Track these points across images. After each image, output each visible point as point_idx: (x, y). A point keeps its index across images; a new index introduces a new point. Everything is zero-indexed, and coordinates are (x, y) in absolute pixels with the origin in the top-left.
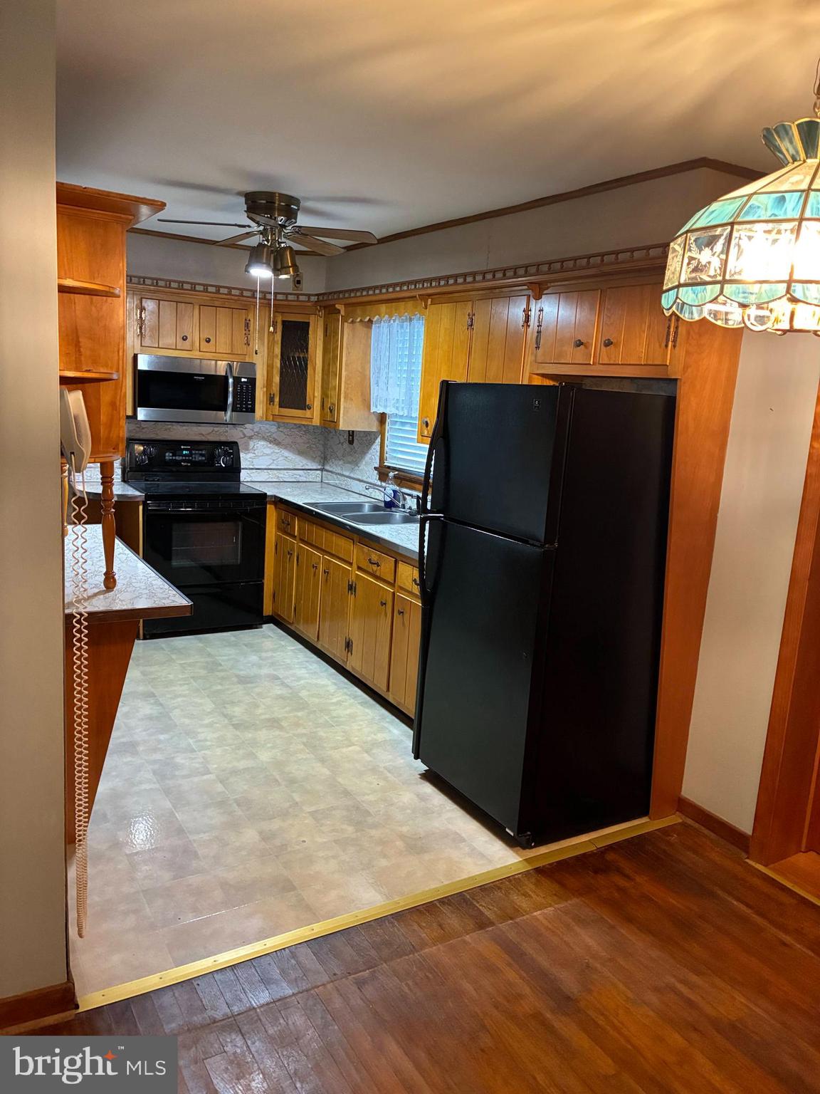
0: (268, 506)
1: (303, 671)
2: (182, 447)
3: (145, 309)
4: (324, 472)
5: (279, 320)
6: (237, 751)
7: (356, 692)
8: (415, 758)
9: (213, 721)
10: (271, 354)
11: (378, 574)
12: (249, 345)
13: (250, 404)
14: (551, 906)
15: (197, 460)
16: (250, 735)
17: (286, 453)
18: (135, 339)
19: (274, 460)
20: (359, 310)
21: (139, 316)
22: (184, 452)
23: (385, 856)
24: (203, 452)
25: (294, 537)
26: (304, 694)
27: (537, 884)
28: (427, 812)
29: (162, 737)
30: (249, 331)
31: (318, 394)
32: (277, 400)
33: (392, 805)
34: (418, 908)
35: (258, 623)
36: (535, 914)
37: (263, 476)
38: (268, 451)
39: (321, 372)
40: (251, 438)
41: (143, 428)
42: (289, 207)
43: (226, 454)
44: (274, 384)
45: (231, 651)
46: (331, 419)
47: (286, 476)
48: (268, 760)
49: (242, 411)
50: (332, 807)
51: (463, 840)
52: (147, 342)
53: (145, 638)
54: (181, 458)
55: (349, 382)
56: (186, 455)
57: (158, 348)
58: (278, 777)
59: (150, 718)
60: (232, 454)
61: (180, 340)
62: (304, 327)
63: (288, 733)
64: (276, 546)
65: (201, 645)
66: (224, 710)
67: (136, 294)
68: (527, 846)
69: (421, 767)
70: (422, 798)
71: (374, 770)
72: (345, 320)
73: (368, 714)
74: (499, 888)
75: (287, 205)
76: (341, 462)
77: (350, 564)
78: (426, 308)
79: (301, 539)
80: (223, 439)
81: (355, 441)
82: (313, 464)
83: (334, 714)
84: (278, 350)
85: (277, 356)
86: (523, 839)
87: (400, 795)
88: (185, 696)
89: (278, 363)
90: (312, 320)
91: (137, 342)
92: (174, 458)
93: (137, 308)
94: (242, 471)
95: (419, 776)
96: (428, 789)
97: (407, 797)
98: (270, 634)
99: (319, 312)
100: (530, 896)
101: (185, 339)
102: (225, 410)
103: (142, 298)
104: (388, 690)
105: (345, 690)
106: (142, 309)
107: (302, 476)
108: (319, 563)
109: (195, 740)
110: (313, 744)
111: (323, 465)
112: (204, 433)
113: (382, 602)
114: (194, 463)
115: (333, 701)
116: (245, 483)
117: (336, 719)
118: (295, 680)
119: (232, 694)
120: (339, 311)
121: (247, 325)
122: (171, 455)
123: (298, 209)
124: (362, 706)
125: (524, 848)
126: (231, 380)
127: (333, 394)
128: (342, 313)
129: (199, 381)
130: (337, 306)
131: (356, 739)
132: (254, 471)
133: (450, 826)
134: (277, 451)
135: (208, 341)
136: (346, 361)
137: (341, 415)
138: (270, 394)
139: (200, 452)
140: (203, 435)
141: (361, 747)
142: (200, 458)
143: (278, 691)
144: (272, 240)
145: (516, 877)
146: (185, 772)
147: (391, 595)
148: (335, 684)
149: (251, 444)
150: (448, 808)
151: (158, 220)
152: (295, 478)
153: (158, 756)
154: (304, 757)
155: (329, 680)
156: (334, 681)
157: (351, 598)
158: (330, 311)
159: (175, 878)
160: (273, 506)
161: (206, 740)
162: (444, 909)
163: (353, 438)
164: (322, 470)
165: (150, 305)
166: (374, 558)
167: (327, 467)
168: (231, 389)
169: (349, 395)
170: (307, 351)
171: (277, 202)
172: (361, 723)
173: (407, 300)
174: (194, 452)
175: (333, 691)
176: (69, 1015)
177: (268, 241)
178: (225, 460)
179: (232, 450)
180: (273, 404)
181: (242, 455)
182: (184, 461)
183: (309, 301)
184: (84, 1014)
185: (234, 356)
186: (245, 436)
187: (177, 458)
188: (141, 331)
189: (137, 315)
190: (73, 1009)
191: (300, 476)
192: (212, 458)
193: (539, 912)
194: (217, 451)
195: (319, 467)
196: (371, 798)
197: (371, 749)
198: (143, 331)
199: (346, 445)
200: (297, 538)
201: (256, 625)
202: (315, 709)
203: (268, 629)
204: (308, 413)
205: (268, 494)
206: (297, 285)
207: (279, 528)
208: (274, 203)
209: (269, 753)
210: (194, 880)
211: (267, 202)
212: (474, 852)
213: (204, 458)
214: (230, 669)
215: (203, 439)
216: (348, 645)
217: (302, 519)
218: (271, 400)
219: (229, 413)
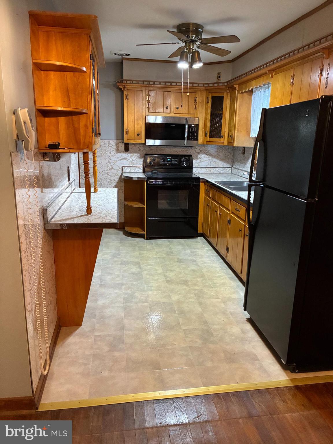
0: (201, 183)
1: (208, 259)
2: (168, 157)
3: (150, 96)
4: (233, 169)
5: (210, 96)
6: (163, 294)
7: (229, 272)
8: (244, 310)
9: (159, 278)
10: (206, 113)
11: (239, 215)
12: (196, 109)
13: (195, 137)
14: (298, 412)
15: (174, 163)
16: (172, 287)
17: (215, 160)
18: (146, 110)
19: (209, 163)
20: (244, 86)
21: (148, 99)
22: (168, 160)
23: (212, 360)
24: (177, 160)
25: (210, 198)
26: (204, 270)
27: (294, 396)
28: (243, 340)
29: (134, 283)
30: (196, 103)
31: (227, 130)
32: (208, 134)
33: (226, 332)
34: (218, 394)
35: (196, 236)
36: (286, 415)
37: (204, 170)
38: (206, 159)
39: (228, 119)
40: (199, 153)
41: (152, 149)
42: (197, 29)
43: (187, 160)
44: (207, 127)
45: (180, 247)
46: (231, 142)
47: (214, 170)
48: (175, 300)
49: (192, 140)
50: (196, 328)
51: (257, 360)
52: (151, 110)
53: (147, 239)
54: (167, 162)
55: (240, 123)
56: (169, 161)
57: (156, 113)
58: (176, 309)
59: (134, 274)
60: (189, 160)
61: (165, 109)
62: (221, 99)
63: (190, 288)
64: (204, 202)
65: (168, 243)
66: (166, 273)
67: (147, 89)
68: (293, 371)
69: (247, 315)
70: (244, 332)
71: (224, 313)
72: (238, 93)
73: (232, 284)
74: (270, 393)
75: (196, 29)
76: (239, 163)
77: (229, 210)
78: (272, 77)
79: (212, 199)
80: (186, 154)
81: (245, 152)
82: (228, 165)
83: (215, 281)
84: (209, 111)
85: (209, 113)
86: (291, 367)
87: (232, 328)
88: (151, 265)
89: (209, 117)
90: (225, 95)
91: (147, 111)
92: (164, 162)
93: (147, 96)
94: (193, 168)
95: (246, 319)
96: (249, 327)
97: (236, 330)
98: (200, 241)
99: (228, 90)
100: (287, 403)
101: (167, 108)
102: (184, 139)
103: (149, 91)
104: (241, 273)
105: (225, 271)
106: (149, 96)
107: (222, 170)
108: (218, 210)
109: (147, 286)
110: (199, 295)
111: (233, 165)
112: (178, 151)
113: (239, 230)
114: (172, 165)
115: (217, 275)
116: (195, 174)
117: (214, 284)
118: (202, 263)
119: (172, 266)
120: (236, 88)
121: (196, 100)
122: (163, 161)
123: (202, 31)
124: (230, 279)
125: (292, 372)
126: (187, 126)
127: (232, 129)
128: (237, 89)
129: (173, 127)
130: (234, 85)
131: (221, 295)
132: (200, 168)
133: (253, 350)
134: (210, 159)
135: (178, 108)
136: (238, 113)
137: (235, 139)
138: (206, 132)
139: (175, 160)
140: (178, 152)
141: (222, 300)
142: (175, 162)
143: (193, 267)
144: (189, 48)
145: (283, 388)
146: (137, 300)
147: (244, 226)
148: (221, 267)
149: (199, 156)
150: (255, 340)
151: (136, 45)
152: (219, 171)
153: (129, 291)
154: (193, 301)
155: (218, 265)
156: (221, 266)
157: (228, 227)
158: (233, 89)
159: (109, 351)
160: (203, 184)
161: (152, 287)
162: (233, 399)
163: (244, 151)
164: (231, 167)
165: (153, 94)
166: (238, 208)
167: (234, 166)
168: (186, 130)
169: (240, 130)
170: (222, 111)
171: (191, 28)
172: (226, 288)
173: (264, 75)
174: (172, 160)
175: (219, 270)
176: (33, 411)
177: (187, 49)
178: (186, 163)
179: (189, 158)
180: (207, 137)
181: (194, 161)
182: (168, 164)
183: (223, 85)
184: (40, 412)
185: (189, 115)
186: (196, 152)
187: (165, 162)
188: (148, 106)
189: (147, 98)
190: (35, 409)
191: (221, 170)
192: (180, 162)
193: (289, 414)
194: (183, 159)
195: (230, 166)
196: (217, 327)
197: (226, 302)
198: (149, 106)
199: (242, 155)
200: (211, 198)
201: (195, 237)
202: (206, 278)
203: (200, 239)
204: (222, 140)
205: (201, 178)
206: (219, 79)
207: (206, 194)
208: (190, 28)
209: (177, 297)
210: (117, 354)
211: (186, 28)
212: (262, 369)
213: (177, 162)
214: (176, 255)
215: (178, 154)
216: (227, 249)
217: (213, 189)
218: (206, 135)
219: (186, 141)
